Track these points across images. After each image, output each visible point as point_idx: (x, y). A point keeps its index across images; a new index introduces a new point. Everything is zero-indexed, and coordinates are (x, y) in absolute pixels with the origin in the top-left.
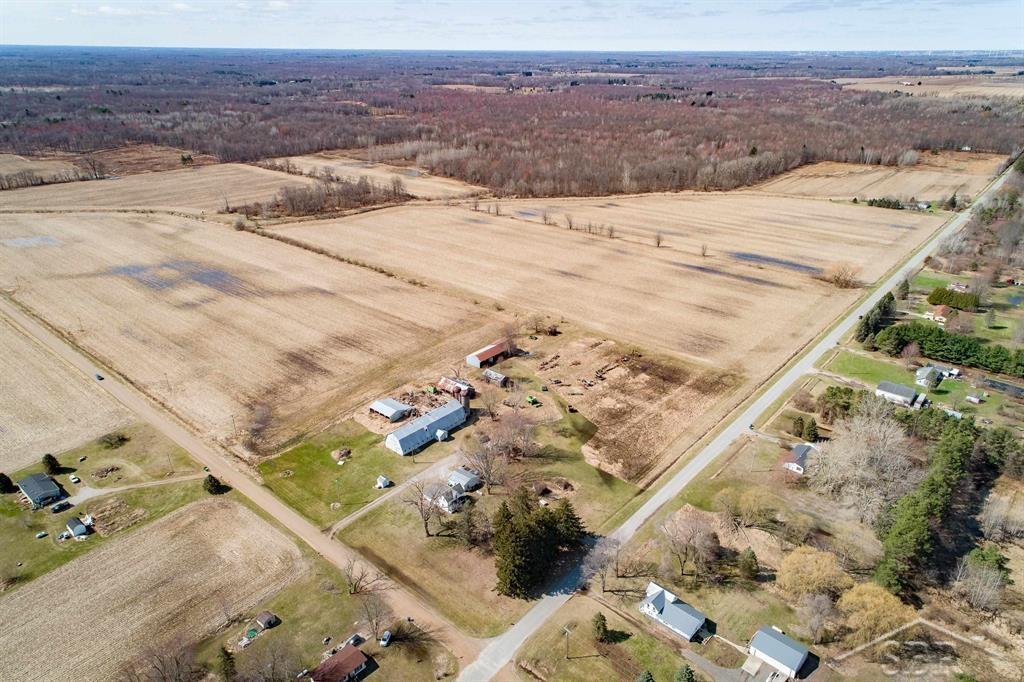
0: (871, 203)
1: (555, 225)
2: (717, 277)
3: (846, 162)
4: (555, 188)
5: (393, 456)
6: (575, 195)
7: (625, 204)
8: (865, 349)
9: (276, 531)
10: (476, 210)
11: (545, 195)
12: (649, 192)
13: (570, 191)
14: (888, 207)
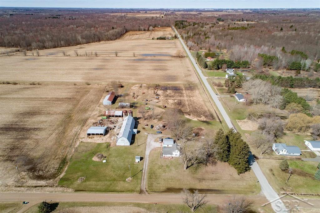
0: (158, 39)
1: (69, 55)
2: (146, 61)
3: (136, 31)
4: (55, 44)
5: (126, 147)
6: (64, 47)
7: (86, 47)
8: (209, 70)
9: (116, 207)
10: (26, 56)
11: (51, 48)
12: (89, 43)
13: (61, 44)
14: (162, 39)
